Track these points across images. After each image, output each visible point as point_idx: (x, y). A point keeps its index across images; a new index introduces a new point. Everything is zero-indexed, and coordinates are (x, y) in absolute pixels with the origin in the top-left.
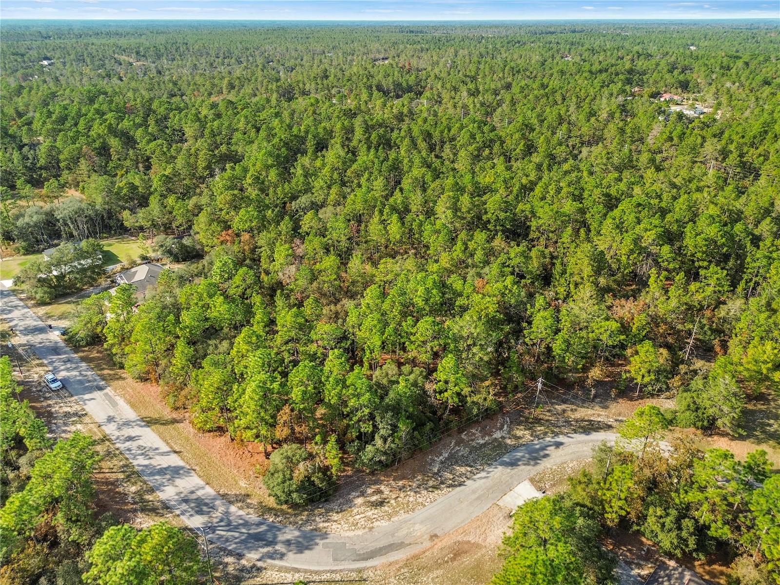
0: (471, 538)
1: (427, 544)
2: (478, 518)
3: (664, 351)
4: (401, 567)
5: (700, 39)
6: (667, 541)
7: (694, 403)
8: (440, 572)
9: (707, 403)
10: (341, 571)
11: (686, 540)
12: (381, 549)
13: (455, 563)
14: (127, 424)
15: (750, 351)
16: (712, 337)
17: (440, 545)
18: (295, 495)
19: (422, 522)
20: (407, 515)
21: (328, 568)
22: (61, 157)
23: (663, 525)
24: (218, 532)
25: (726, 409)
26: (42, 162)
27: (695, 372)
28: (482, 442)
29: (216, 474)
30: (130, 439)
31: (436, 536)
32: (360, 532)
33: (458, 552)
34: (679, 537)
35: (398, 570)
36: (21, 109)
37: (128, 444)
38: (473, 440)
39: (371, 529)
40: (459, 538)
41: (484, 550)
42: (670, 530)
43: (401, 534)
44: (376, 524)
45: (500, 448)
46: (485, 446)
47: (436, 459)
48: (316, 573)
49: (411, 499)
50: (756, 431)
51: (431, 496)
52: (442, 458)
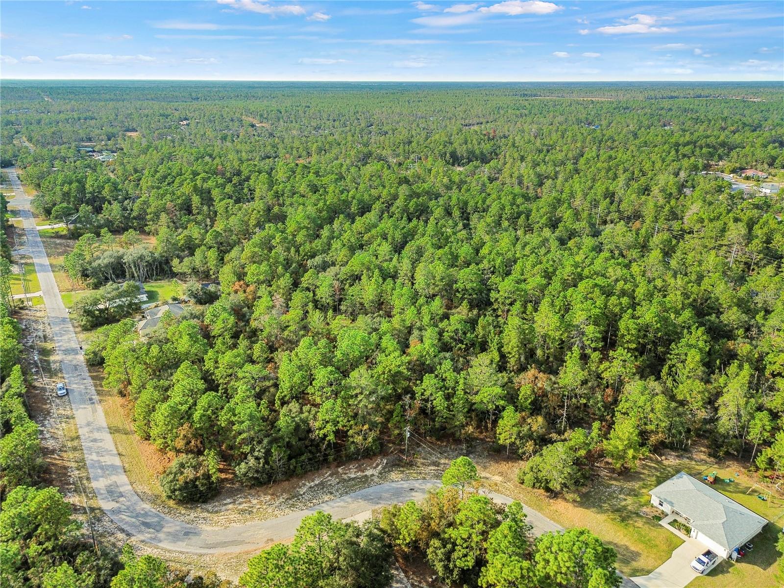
1: (261, 545)
3: (541, 419)
4: (232, 558)
10: (187, 553)
12: (225, 542)
14: (99, 429)
18: (177, 493)
19: (267, 529)
20: (259, 522)
21: (179, 550)
22: (149, 211)
24: (121, 516)
26: (134, 214)
28: (353, 476)
29: (138, 472)
30: (95, 440)
32: (217, 528)
35: (229, 560)
36: (139, 167)
37: (91, 444)
38: (345, 474)
39: (227, 527)
43: (246, 534)
44: (232, 524)
45: (364, 483)
46: (353, 479)
47: (307, 484)
48: (169, 551)
49: (270, 510)
50: (605, 503)
51: (287, 510)
52: (312, 484)
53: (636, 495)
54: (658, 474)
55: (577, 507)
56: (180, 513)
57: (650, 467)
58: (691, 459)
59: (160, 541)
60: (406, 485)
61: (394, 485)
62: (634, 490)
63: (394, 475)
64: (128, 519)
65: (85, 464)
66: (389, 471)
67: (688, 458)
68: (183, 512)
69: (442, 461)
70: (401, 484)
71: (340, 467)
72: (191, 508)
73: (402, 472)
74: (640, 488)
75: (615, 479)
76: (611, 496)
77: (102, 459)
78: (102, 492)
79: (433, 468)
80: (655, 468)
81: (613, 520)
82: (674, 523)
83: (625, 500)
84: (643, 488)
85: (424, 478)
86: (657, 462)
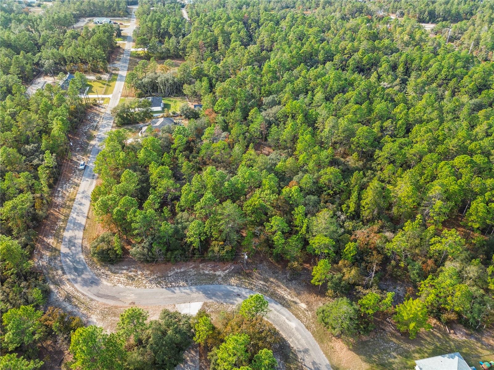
1: (127, 305)
2: (159, 306)
10: (86, 296)
12: (108, 296)
14: (86, 197)
19: (136, 294)
20: (134, 288)
21: (83, 292)
22: (188, 46)
24: (67, 259)
28: (207, 272)
29: (90, 232)
30: (81, 204)
31: (134, 303)
32: (109, 284)
35: (104, 308)
38: (203, 269)
39: (115, 285)
43: (123, 294)
44: (119, 284)
45: (211, 279)
46: (206, 275)
47: (176, 269)
48: (78, 291)
49: (144, 282)
50: (376, 354)
51: (154, 285)
52: (179, 271)
53: (406, 357)
54: (438, 344)
55: (351, 350)
56: (96, 267)
57: (435, 336)
58: (478, 340)
59: (76, 283)
60: (236, 290)
61: (228, 287)
63: (233, 281)
64: (69, 262)
65: (68, 219)
66: (232, 276)
67: (476, 339)
68: (98, 267)
69: (272, 279)
70: (234, 289)
71: (202, 263)
72: (104, 266)
73: (240, 279)
74: (414, 352)
75: (397, 337)
76: (385, 351)
77: (77, 218)
78: (66, 240)
79: (262, 282)
80: (439, 338)
83: (395, 358)
84: (417, 352)
85: (252, 289)
86: (445, 334)
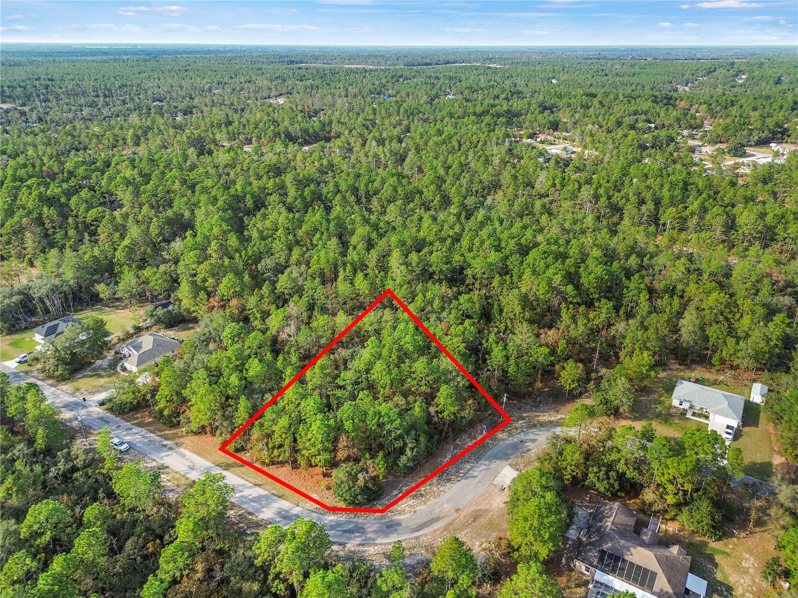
0: (482, 507)
1: (455, 515)
2: (483, 494)
3: (580, 365)
5: (559, 72)
6: (601, 487)
7: (604, 399)
8: (468, 530)
9: (613, 398)
10: (404, 540)
11: (613, 485)
12: (426, 523)
13: (476, 523)
15: (634, 359)
16: (608, 351)
17: (463, 514)
18: (359, 497)
19: (447, 502)
20: (435, 500)
23: (599, 478)
25: (624, 400)
27: (601, 377)
31: (459, 509)
32: (408, 515)
33: (476, 516)
34: (609, 483)
35: (441, 533)
39: (415, 512)
40: (474, 508)
41: (492, 512)
42: (603, 480)
43: (436, 511)
44: (417, 508)
45: (483, 446)
51: (447, 485)
53: (660, 403)
60: (515, 440)
61: (506, 442)
62: (656, 400)
63: (500, 435)
66: (493, 433)
69: (525, 415)
70: (511, 440)
71: (456, 440)
73: (504, 431)
74: (659, 398)
76: (647, 408)
78: (278, 519)
79: (522, 422)
81: (660, 423)
82: (694, 414)
83: (657, 408)
85: (522, 431)
